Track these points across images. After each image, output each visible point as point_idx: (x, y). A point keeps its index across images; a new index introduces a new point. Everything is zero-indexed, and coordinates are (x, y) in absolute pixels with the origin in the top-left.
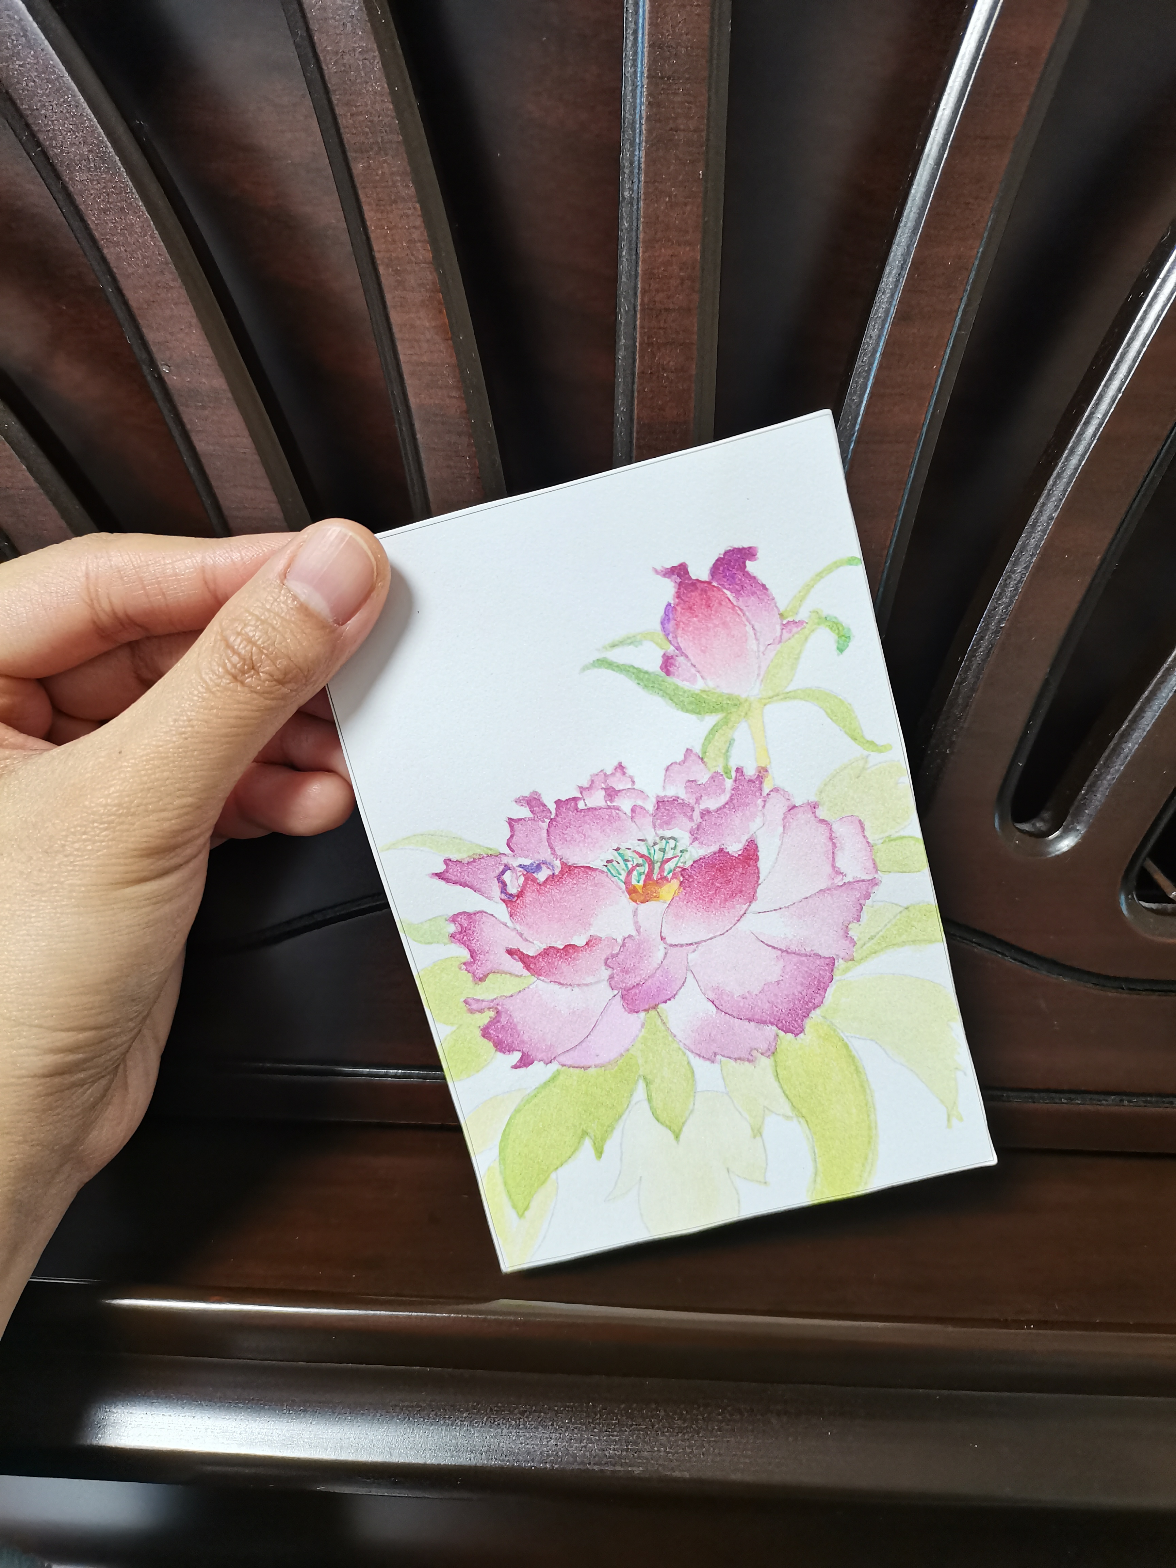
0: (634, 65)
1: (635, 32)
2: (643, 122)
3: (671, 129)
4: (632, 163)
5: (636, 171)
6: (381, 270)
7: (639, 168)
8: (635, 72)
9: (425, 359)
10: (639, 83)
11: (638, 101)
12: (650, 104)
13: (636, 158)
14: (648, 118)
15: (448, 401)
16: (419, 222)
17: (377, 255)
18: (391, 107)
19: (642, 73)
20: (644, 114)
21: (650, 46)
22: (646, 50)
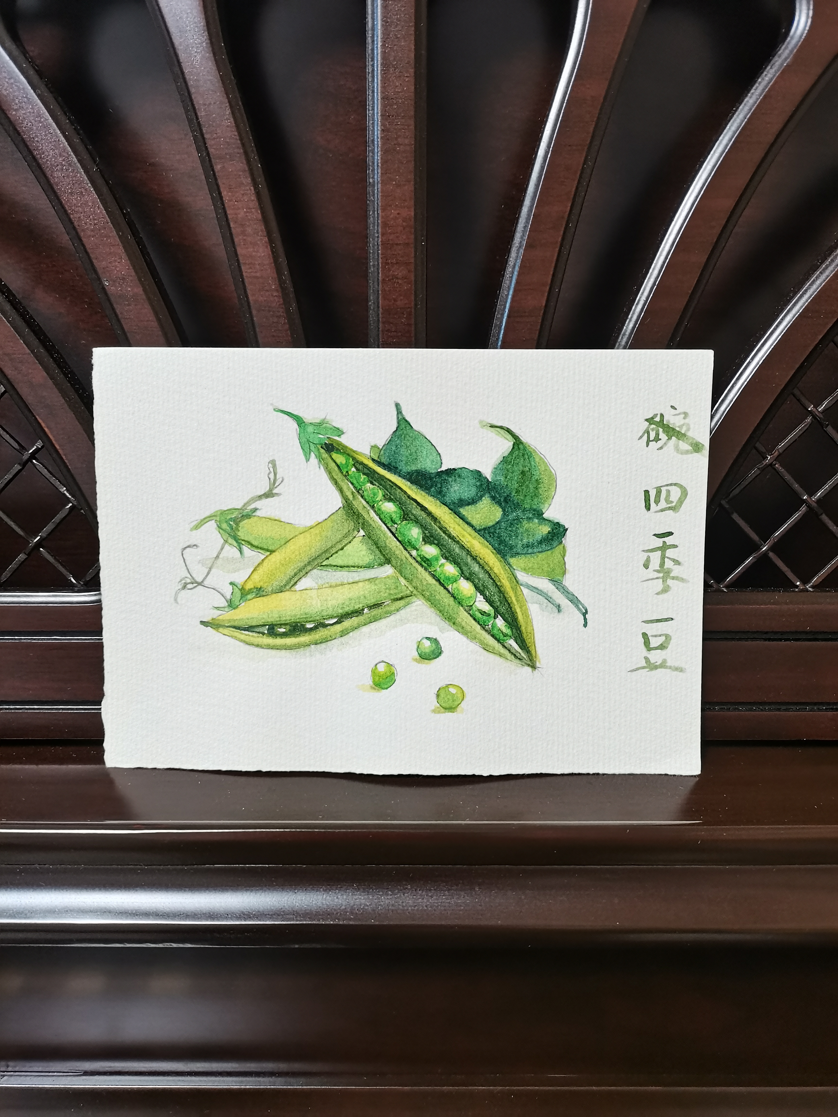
0: (373, 109)
1: (373, 92)
2: (379, 140)
3: (395, 144)
4: (373, 163)
5: (376, 168)
6: (232, 225)
7: (378, 166)
8: (373, 114)
9: (258, 274)
10: (376, 119)
11: (376, 129)
12: (383, 131)
13: (376, 160)
14: (382, 138)
15: (272, 299)
16: (253, 198)
17: (229, 217)
18: (236, 133)
19: (377, 113)
20: (379, 136)
21: (381, 99)
22: (379, 101)
